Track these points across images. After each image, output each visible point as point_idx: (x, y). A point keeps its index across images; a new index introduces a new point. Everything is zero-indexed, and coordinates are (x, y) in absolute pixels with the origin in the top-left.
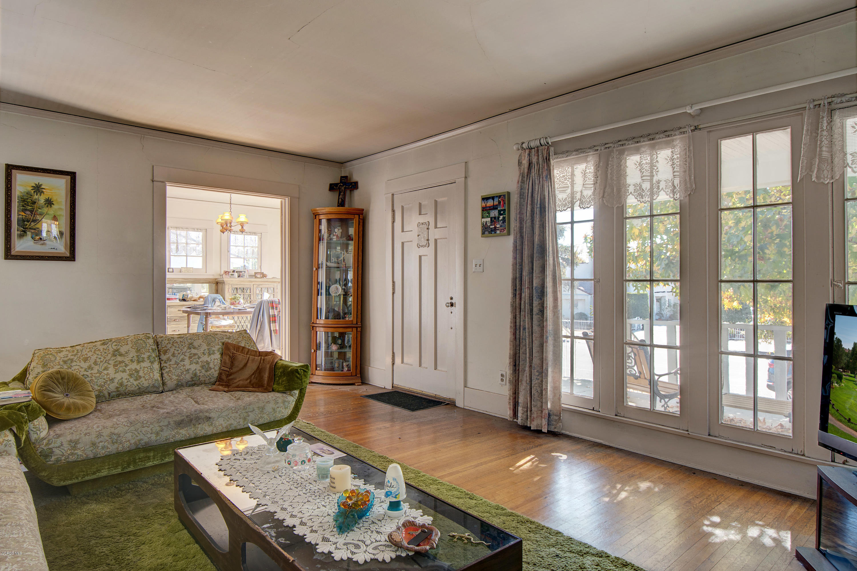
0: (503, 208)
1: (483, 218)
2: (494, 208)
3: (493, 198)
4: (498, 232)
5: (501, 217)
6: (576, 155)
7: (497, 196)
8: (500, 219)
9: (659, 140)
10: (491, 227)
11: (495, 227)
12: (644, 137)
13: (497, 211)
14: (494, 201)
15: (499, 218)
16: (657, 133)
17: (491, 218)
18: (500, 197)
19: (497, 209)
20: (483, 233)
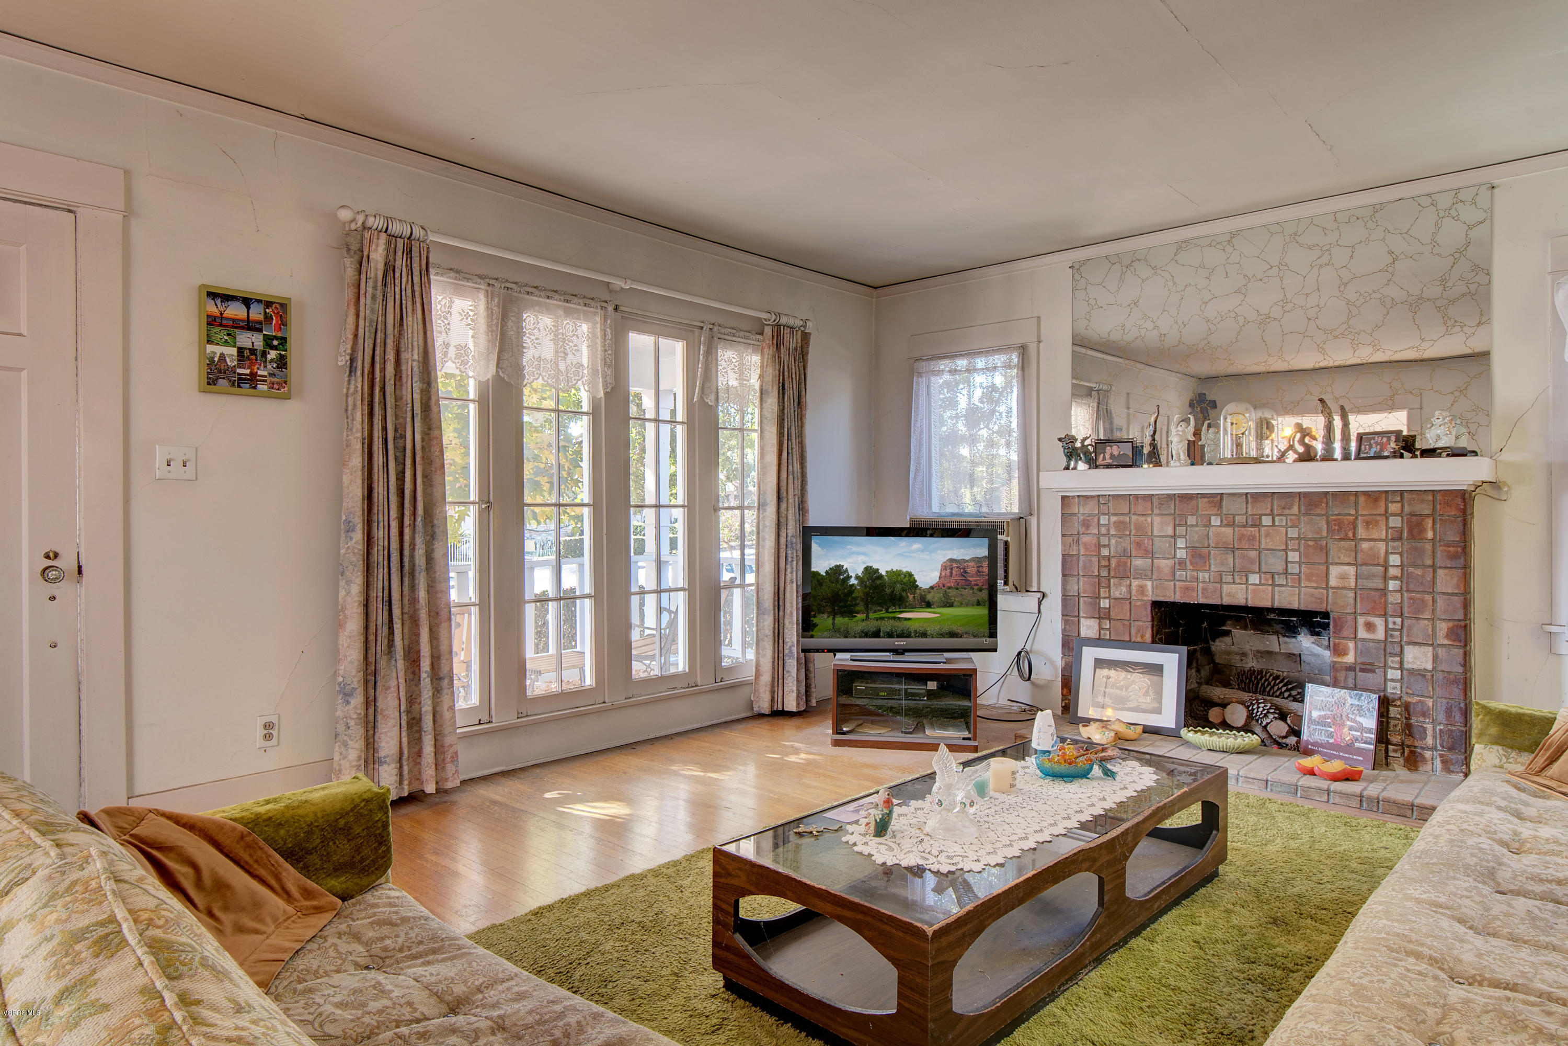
0: (279, 334)
1: (209, 342)
2: (251, 326)
3: (247, 302)
4: (263, 387)
5: (273, 354)
6: (456, 279)
7: (259, 301)
8: (269, 357)
9: (573, 306)
10: (239, 371)
11: (253, 375)
12: (561, 294)
13: (261, 337)
14: (248, 308)
15: (264, 354)
16: (575, 296)
17: (241, 351)
18: (268, 304)
19: (260, 330)
20: (212, 382)
